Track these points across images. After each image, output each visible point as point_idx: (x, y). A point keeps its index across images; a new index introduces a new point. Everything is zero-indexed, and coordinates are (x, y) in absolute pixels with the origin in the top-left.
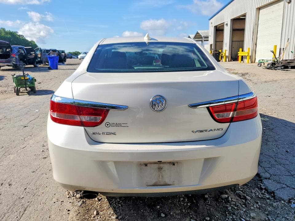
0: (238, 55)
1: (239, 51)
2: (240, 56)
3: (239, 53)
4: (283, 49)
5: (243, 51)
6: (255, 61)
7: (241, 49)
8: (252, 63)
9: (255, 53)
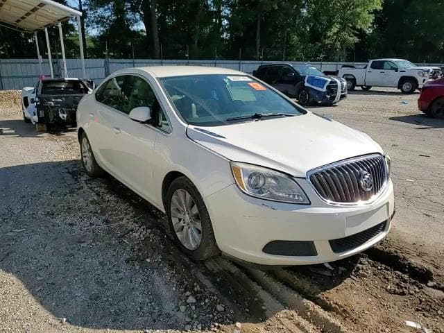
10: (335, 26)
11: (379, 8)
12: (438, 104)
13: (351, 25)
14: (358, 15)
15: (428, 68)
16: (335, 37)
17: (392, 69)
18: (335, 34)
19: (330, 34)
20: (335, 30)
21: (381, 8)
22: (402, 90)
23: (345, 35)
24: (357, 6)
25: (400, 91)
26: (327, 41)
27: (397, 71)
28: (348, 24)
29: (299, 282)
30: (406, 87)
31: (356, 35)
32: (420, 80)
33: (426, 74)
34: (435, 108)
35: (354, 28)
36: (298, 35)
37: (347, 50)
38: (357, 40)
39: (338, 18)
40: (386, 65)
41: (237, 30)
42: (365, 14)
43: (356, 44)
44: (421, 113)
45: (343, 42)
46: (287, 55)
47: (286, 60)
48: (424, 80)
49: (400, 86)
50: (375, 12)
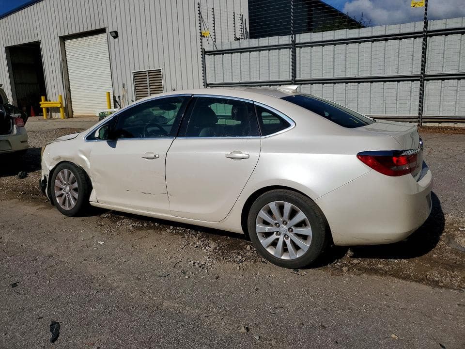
0: (41, 106)
1: (41, 101)
2: (44, 107)
3: (40, 103)
4: (119, 96)
5: (46, 100)
6: (73, 114)
7: (43, 98)
8: (69, 118)
9: (71, 103)
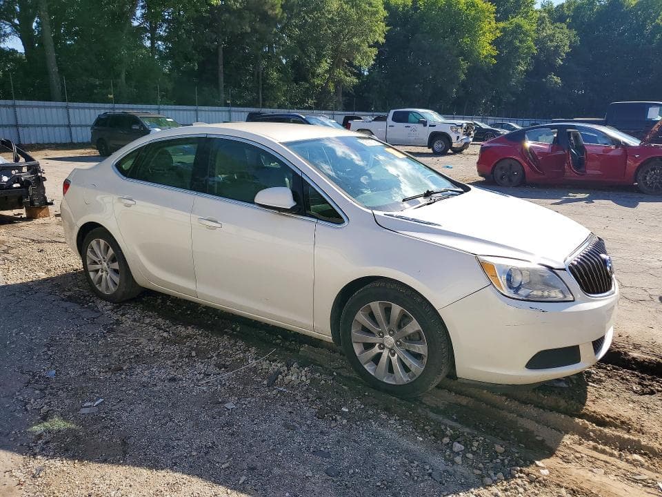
10: (326, 61)
11: (382, 40)
12: (502, 168)
13: (346, 61)
14: (357, 48)
15: (463, 122)
16: (327, 76)
17: (420, 122)
18: (327, 71)
19: (319, 71)
20: (325, 66)
21: (384, 41)
22: (433, 150)
23: (339, 73)
24: (354, 35)
25: (430, 151)
26: (317, 81)
27: (425, 125)
28: (342, 58)
29: (548, 400)
30: (438, 145)
31: (355, 74)
32: (453, 136)
33: (460, 130)
34: (499, 173)
35: (351, 64)
36: (279, 71)
37: (345, 94)
38: (356, 81)
39: (328, 51)
40: (411, 117)
41: (187, 58)
42: (365, 47)
43: (354, 87)
44: (481, 179)
45: (338, 83)
46: (264, 100)
47: (264, 106)
48: (458, 137)
49: (430, 145)
50: (376, 44)
